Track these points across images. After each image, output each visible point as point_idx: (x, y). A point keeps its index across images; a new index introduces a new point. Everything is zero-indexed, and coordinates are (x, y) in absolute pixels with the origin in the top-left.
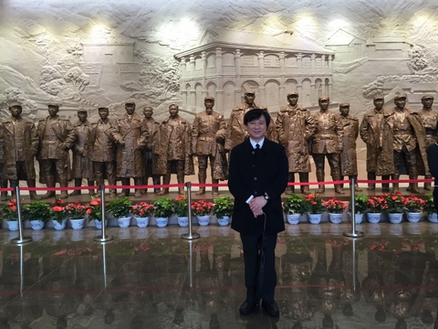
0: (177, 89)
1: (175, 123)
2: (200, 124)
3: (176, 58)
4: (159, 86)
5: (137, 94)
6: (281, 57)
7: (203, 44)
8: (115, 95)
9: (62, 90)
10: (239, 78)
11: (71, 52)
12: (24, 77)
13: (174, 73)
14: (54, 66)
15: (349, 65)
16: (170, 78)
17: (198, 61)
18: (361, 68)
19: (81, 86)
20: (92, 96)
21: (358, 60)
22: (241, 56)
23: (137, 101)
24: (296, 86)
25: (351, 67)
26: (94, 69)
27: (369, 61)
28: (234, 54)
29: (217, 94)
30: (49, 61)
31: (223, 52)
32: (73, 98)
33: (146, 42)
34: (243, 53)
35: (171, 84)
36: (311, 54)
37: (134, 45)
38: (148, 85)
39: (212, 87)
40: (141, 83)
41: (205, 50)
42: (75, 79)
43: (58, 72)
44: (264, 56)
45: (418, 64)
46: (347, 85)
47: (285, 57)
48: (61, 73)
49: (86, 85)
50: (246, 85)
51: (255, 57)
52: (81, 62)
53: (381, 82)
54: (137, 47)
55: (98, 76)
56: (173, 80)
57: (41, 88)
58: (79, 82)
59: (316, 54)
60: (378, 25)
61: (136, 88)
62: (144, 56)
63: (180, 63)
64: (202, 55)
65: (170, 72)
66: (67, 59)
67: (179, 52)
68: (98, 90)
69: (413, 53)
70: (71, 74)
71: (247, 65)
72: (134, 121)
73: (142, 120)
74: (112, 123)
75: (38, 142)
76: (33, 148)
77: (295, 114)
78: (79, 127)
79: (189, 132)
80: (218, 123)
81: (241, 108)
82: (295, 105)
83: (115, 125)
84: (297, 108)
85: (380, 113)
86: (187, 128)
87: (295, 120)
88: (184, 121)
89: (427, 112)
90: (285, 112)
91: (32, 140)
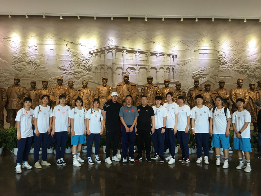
0: (90, 70)
1: (85, 91)
2: (99, 92)
3: (90, 53)
4: (80, 68)
5: (67, 72)
6: (148, 55)
7: (105, 46)
8: (54, 72)
9: (24, 68)
10: (125, 65)
11: (30, 47)
12: (3, 60)
13: (89, 61)
14: (21, 55)
15: (185, 61)
16: (86, 64)
17: (103, 55)
18: (191, 63)
19: (35, 67)
20: (41, 72)
21: (190, 58)
22: (126, 53)
23: (67, 76)
24: (156, 71)
25: (186, 62)
26: (43, 57)
27: (195, 59)
28: (122, 53)
29: (112, 74)
30: (18, 52)
31: (116, 51)
32: (30, 73)
33: (74, 44)
34: (127, 52)
35: (87, 67)
36: (165, 54)
37: (67, 45)
38: (74, 67)
39: (109, 70)
40: (70, 66)
41: (106, 50)
42: (32, 63)
43: (22, 59)
44: (139, 54)
45: (222, 62)
46: (184, 71)
47: (150, 55)
48: (24, 59)
49: (38, 66)
50: (128, 70)
51: (134, 55)
52: (36, 54)
53: (202, 70)
54: (69, 46)
55: (45, 61)
56: (88, 65)
57: (12, 67)
58: (34, 64)
59: (167, 54)
60: (201, 40)
61: (67, 69)
62: (72, 51)
63: (92, 56)
64: (104, 52)
65: (87, 60)
66: (28, 51)
67: (92, 50)
68: (45, 69)
69: (219, 56)
70: (30, 60)
71: (130, 59)
72: (62, 89)
73: (66, 88)
74: (49, 90)
75: (6, 99)
76: (3, 103)
77: (151, 88)
78: (31, 91)
79: (93, 96)
80: (109, 92)
81: (121, 84)
82: (151, 83)
83: (51, 91)
84: (152, 85)
85: (197, 89)
86: (92, 94)
87: (151, 91)
88: (90, 90)
89: (222, 90)
90: (145, 87)
91: (3, 98)
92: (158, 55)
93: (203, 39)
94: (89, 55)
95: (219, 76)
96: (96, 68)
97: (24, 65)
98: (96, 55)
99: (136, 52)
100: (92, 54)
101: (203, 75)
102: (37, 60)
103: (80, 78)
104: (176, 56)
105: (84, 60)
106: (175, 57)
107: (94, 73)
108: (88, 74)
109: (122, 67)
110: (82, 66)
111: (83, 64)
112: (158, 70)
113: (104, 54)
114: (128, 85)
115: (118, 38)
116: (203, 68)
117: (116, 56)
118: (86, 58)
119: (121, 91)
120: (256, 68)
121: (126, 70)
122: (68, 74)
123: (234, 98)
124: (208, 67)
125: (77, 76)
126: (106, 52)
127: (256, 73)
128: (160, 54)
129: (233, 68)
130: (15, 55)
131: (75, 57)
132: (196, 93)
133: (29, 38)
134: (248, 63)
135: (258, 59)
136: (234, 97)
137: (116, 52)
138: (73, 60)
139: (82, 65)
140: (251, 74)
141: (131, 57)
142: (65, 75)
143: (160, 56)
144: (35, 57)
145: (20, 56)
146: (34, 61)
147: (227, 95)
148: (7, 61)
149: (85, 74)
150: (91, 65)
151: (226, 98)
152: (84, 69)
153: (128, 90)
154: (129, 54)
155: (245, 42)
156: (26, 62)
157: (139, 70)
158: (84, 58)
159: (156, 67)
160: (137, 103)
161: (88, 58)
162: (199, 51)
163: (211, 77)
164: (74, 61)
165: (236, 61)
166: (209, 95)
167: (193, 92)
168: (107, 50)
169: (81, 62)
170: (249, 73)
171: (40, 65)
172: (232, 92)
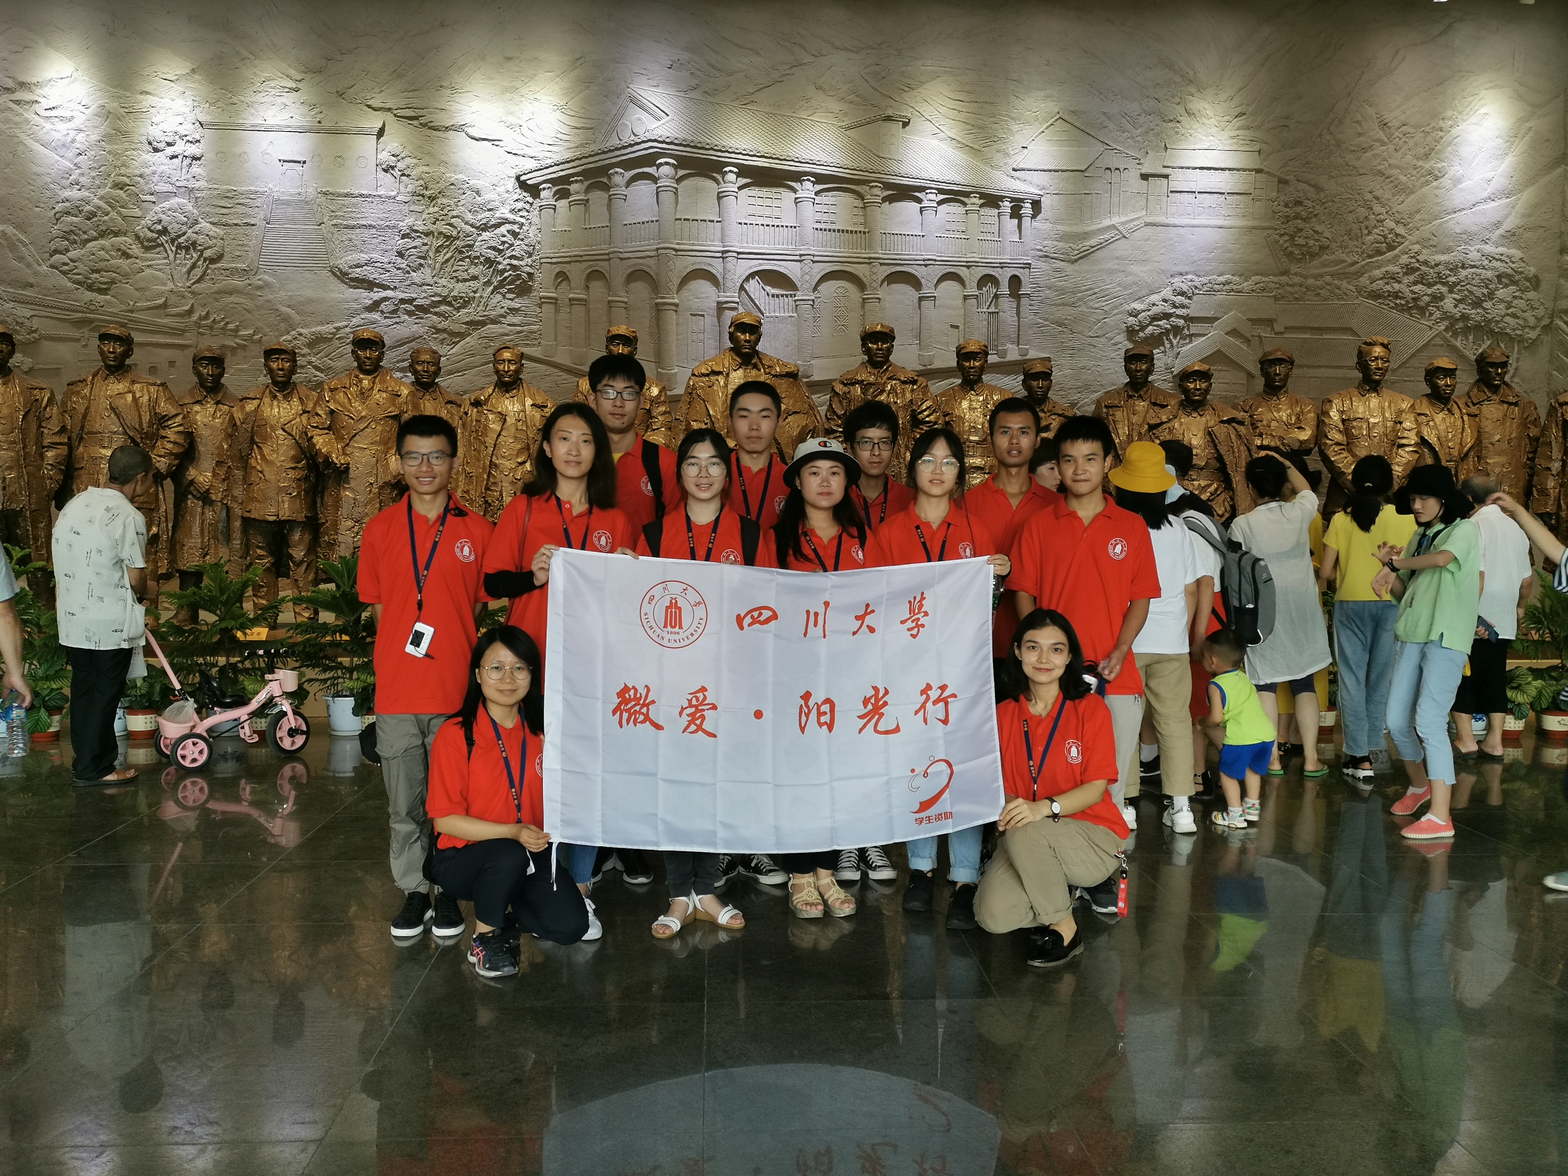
0: (523, 289)
1: (510, 406)
3: (523, 185)
4: (465, 276)
5: (386, 299)
6: (869, 198)
7: (615, 142)
8: (310, 301)
9: (126, 275)
10: (731, 261)
11: (160, 146)
13: (515, 235)
14: (101, 192)
15: (1086, 236)
16: (500, 251)
17: (598, 197)
18: (1122, 248)
19: (194, 266)
20: (233, 299)
21: (1115, 220)
22: (740, 188)
23: (389, 321)
24: (917, 295)
25: (1093, 242)
26: (241, 209)
27: (1147, 224)
28: (718, 183)
29: (659, 310)
30: (83, 175)
31: (681, 173)
32: (165, 306)
33: (424, 125)
34: (748, 180)
35: (504, 271)
36: (967, 194)
37: (381, 133)
38: (428, 271)
39: (640, 288)
40: (403, 264)
41: (620, 165)
42: (173, 241)
43: (113, 214)
44: (817, 194)
45: (1301, 241)
46: (1079, 300)
47: (884, 199)
48: (124, 218)
49: (213, 261)
50: (754, 286)
51: (788, 196)
52: (197, 185)
53: (1182, 294)
54: (392, 143)
55: (255, 232)
56: (511, 257)
57: (52, 267)
58: (187, 249)
59: (982, 196)
60: (1180, 109)
61: (384, 278)
62: (414, 173)
63: (537, 203)
64: (609, 177)
65: (503, 229)
66: (148, 171)
67: (532, 164)
68: (255, 281)
69: (1286, 205)
70: (160, 222)
71: (760, 221)
72: (379, 397)
73: (405, 392)
74: (307, 397)
75: (64, 450)
76: (47, 471)
77: (883, 391)
78: (197, 408)
80: (649, 412)
81: (716, 369)
82: (882, 364)
83: (316, 404)
84: (888, 375)
85: (1140, 397)
88: (539, 402)
89: (1274, 401)
90: (853, 384)
91: (45, 443)
92: (930, 198)
93: (1198, 104)
94: (519, 193)
95: (1278, 327)
96: (562, 277)
97: (126, 255)
98: (562, 194)
99: (798, 177)
100: (533, 190)
101: (1189, 319)
102: (204, 225)
103: (462, 336)
104: (1036, 205)
105: (485, 228)
106: (1027, 209)
107: (548, 309)
108: (513, 311)
109: (716, 268)
110: (474, 260)
111: (481, 249)
112: (927, 291)
113: (606, 187)
115: (692, 95)
116: (1190, 277)
117: (677, 203)
118: (498, 215)
119: (715, 405)
120: (1499, 277)
121: (742, 288)
122: (394, 312)
123: (1338, 444)
124: (1221, 274)
125: (444, 324)
126: (620, 177)
127: (1494, 310)
128: (941, 191)
129: (1364, 280)
130: (67, 193)
131: (431, 210)
132: (1135, 419)
133: (149, 88)
134: (1448, 250)
135: (1507, 225)
136: (1338, 437)
137: (679, 181)
138: (420, 228)
139: (474, 254)
140: (1464, 317)
141: (768, 211)
142: (376, 316)
143: (940, 203)
144: (189, 207)
145: (96, 201)
146: (184, 228)
147: (1300, 428)
148: (18, 227)
149: (493, 314)
150: (530, 255)
151: (1296, 446)
152: (488, 283)
154: (755, 191)
155: (1441, 124)
156: (138, 237)
157: (815, 289)
158: (488, 214)
159: (919, 272)
161: (511, 217)
162: (1166, 176)
163: (1233, 332)
164: (427, 234)
165: (1385, 237)
166: (1202, 427)
167: (1119, 414)
168: (628, 165)
169: (468, 241)
170: (1455, 311)
171: (225, 258)
172: (1326, 413)
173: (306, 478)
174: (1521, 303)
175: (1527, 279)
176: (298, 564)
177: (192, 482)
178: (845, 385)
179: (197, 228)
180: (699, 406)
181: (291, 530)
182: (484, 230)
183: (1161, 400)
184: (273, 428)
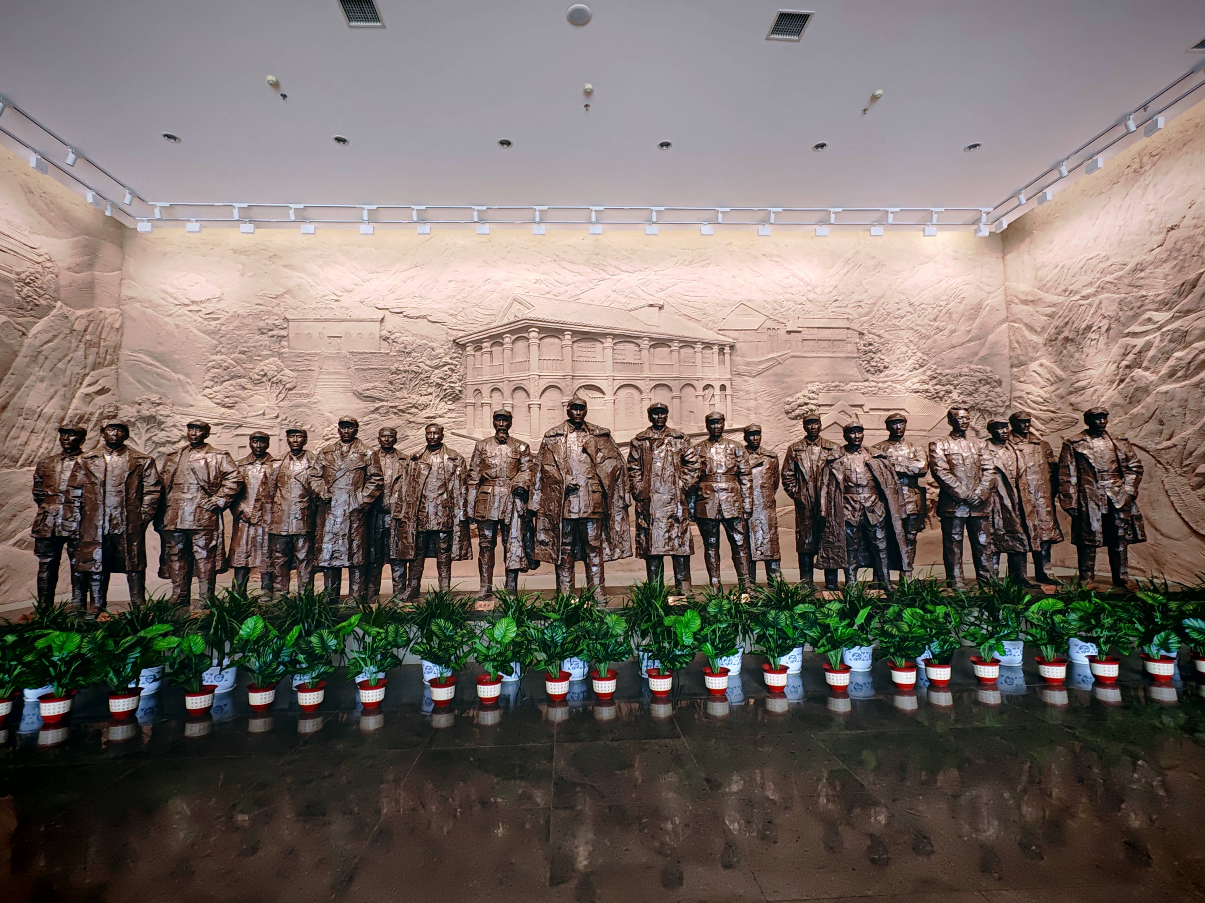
0: (457, 398)
1: (435, 459)
2: (483, 461)
3: (457, 344)
4: (425, 393)
5: (382, 406)
6: (642, 346)
7: (507, 321)
8: (341, 409)
9: (243, 399)
11: (264, 331)
12: (173, 374)
13: (453, 371)
14: (233, 356)
15: (759, 363)
16: (444, 379)
17: (497, 350)
18: (779, 369)
19: (280, 393)
20: (300, 409)
21: (775, 355)
22: (573, 342)
23: (383, 418)
24: (671, 396)
25: (763, 366)
26: (307, 362)
27: (792, 357)
28: (561, 340)
29: (530, 407)
30: (223, 347)
31: (541, 336)
32: (264, 414)
33: (405, 316)
34: (578, 339)
35: (446, 390)
36: (695, 343)
37: (382, 321)
38: (405, 391)
39: (520, 396)
40: (392, 388)
41: (509, 333)
42: (270, 380)
43: (239, 367)
44: (614, 344)
45: (873, 364)
46: (758, 396)
47: (651, 346)
48: (244, 369)
49: (290, 390)
51: (598, 345)
52: (283, 350)
53: (813, 392)
54: (388, 325)
55: (313, 373)
56: (450, 382)
57: (204, 396)
59: (703, 343)
61: (382, 395)
62: (400, 340)
63: (465, 353)
64: (503, 339)
65: (446, 368)
67: (461, 334)
68: (313, 400)
69: (864, 346)
70: (263, 370)
71: (585, 359)
72: (353, 456)
73: (370, 453)
74: (312, 458)
76: (145, 508)
77: (663, 444)
78: (250, 467)
79: (463, 477)
80: (519, 460)
81: (559, 432)
82: (662, 427)
83: (316, 462)
84: (665, 433)
85: (815, 444)
86: (459, 469)
87: (662, 455)
88: (452, 457)
89: (898, 445)
90: (644, 440)
91: (145, 491)
92: (675, 346)
94: (455, 349)
95: (866, 409)
96: (478, 392)
97: (244, 388)
98: (478, 349)
99: (605, 335)
100: (463, 346)
102: (287, 371)
104: (733, 347)
105: (437, 367)
106: (727, 350)
107: (470, 409)
108: (451, 410)
109: (561, 384)
110: (430, 385)
111: (434, 379)
112: (676, 394)
113: (501, 344)
114: (583, 434)
115: (547, 297)
116: (816, 383)
117: (539, 351)
118: (444, 360)
119: (558, 455)
120: (980, 380)
122: (386, 413)
123: (945, 469)
124: (833, 382)
125: (413, 419)
126: (509, 339)
127: (979, 398)
128: (681, 341)
129: (908, 384)
130: (214, 357)
131: (408, 359)
132: (814, 457)
133: (260, 302)
134: (952, 367)
135: (981, 354)
136: (945, 465)
137: (540, 339)
138: (402, 369)
141: (589, 354)
143: (680, 347)
144: (279, 362)
145: (229, 361)
146: (275, 373)
147: (917, 460)
148: (187, 375)
149: (440, 413)
150: (461, 381)
151: (917, 471)
152: (438, 396)
153: (584, 450)
154: (581, 344)
156: (251, 379)
157: (615, 394)
158: (438, 360)
159: (671, 384)
160: (616, 496)
161: (450, 361)
162: (800, 332)
163: (843, 412)
164: (405, 372)
165: (918, 361)
166: (862, 460)
167: (803, 455)
168: (512, 332)
169: (428, 374)
170: (958, 399)
171: (298, 388)
172: (934, 451)
173: (308, 508)
174: (993, 394)
175: (996, 381)
176: (302, 562)
177: (242, 512)
178: (639, 440)
179: (283, 373)
180: (549, 456)
181: (298, 540)
182: (436, 369)
183: (828, 446)
184: (289, 477)
